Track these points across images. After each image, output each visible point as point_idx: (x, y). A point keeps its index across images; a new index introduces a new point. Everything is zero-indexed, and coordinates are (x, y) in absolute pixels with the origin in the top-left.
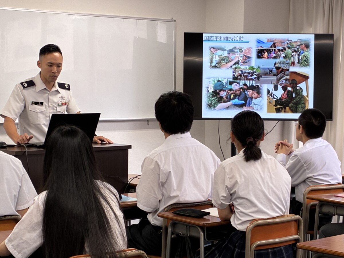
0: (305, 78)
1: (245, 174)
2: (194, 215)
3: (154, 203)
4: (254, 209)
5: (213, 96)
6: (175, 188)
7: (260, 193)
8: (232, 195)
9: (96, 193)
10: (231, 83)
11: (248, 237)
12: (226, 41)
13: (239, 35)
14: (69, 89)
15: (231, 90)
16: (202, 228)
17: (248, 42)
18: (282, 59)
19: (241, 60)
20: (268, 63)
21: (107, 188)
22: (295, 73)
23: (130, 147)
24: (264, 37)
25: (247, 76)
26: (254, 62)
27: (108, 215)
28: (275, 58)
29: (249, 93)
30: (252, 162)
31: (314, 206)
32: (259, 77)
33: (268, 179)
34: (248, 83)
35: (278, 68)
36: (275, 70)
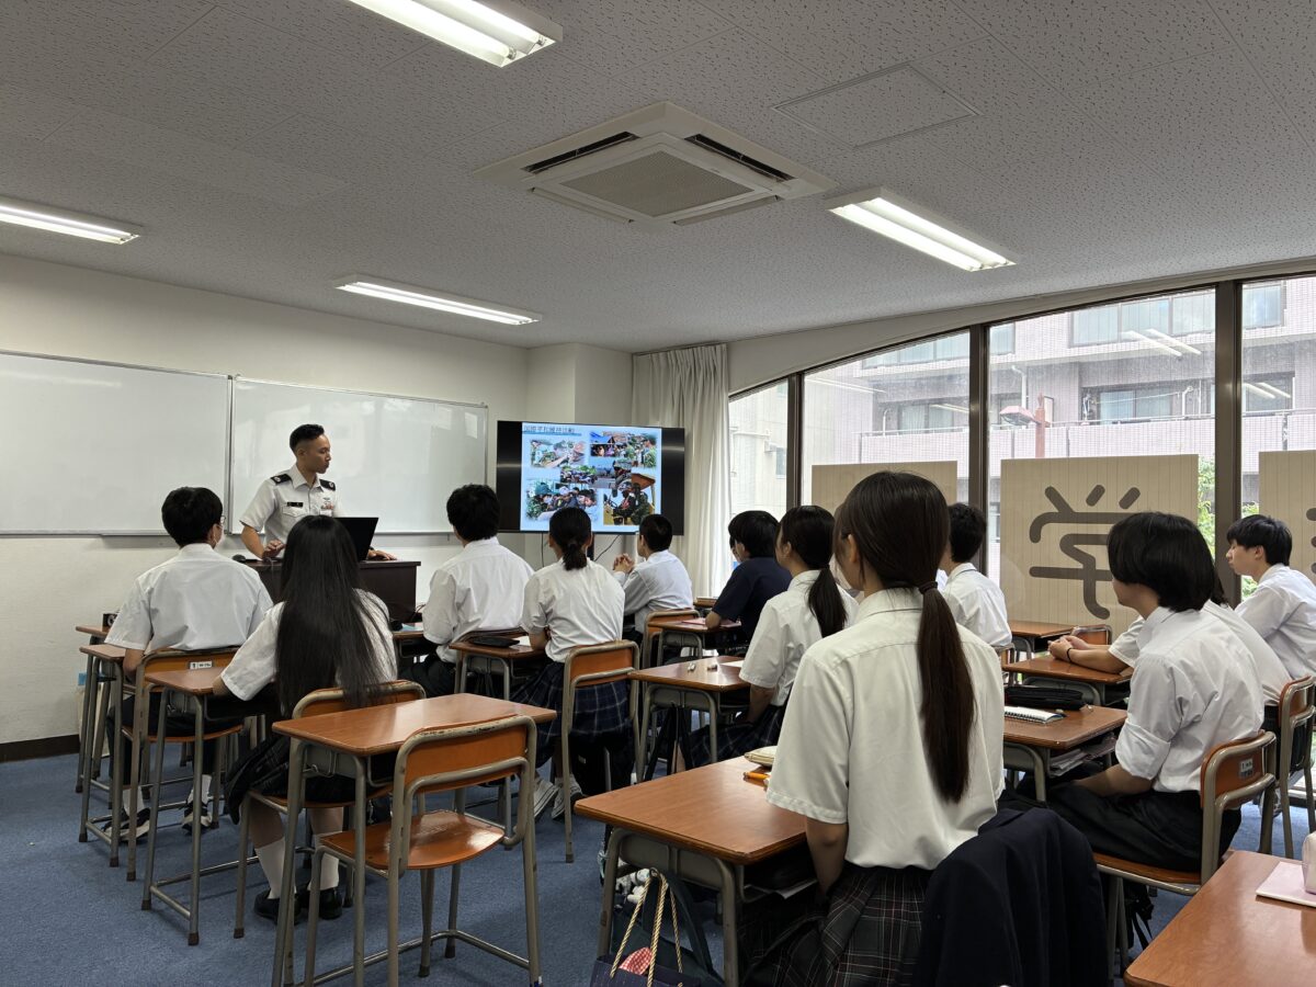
0: (651, 482)
1: (565, 587)
2: (499, 644)
3: (445, 631)
4: (576, 633)
5: (535, 502)
6: (476, 610)
7: (585, 612)
8: (547, 615)
9: (355, 605)
10: (558, 486)
11: (568, 670)
12: (552, 432)
13: (568, 427)
14: (334, 489)
15: (558, 495)
16: (507, 659)
17: (580, 435)
18: (622, 458)
19: (571, 457)
20: (604, 462)
21: (373, 601)
22: (638, 475)
23: (419, 564)
24: (599, 430)
25: (578, 478)
26: (588, 460)
27: (370, 636)
28: (614, 455)
29: (582, 499)
30: (574, 571)
31: (657, 637)
32: (593, 480)
33: (595, 594)
34: (579, 486)
35: (617, 469)
36: (613, 472)
